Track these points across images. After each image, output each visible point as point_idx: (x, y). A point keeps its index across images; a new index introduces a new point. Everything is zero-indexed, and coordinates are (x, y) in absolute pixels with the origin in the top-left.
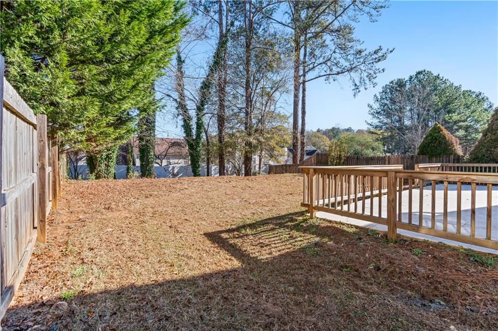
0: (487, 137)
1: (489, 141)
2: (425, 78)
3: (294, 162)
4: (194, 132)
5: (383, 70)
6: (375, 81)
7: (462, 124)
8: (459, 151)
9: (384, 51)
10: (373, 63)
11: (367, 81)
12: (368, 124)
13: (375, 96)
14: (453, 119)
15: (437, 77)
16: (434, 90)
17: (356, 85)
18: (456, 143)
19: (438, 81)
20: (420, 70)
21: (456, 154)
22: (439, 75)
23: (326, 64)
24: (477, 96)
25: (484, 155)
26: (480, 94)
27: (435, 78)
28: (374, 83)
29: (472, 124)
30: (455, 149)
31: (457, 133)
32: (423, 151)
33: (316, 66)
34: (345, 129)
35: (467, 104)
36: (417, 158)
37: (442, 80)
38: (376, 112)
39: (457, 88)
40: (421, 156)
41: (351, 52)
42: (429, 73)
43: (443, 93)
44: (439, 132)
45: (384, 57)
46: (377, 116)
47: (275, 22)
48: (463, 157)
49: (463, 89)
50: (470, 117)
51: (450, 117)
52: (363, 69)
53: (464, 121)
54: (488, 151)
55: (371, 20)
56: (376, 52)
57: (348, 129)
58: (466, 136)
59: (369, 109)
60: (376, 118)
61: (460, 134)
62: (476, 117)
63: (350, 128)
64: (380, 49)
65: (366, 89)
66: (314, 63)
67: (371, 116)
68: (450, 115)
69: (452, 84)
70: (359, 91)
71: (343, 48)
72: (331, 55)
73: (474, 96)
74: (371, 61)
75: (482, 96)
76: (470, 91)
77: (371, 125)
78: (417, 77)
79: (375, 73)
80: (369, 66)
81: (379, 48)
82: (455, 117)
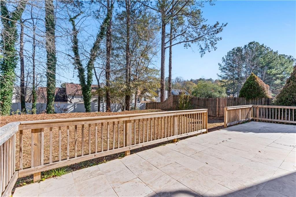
0: (289, 84)
1: (291, 87)
2: (254, 46)
3: (161, 101)
4: (86, 80)
5: (220, 38)
6: (215, 46)
7: (278, 76)
8: (270, 95)
9: (220, 25)
10: (214, 34)
11: (210, 47)
12: (219, 76)
13: (223, 58)
14: (272, 73)
15: (262, 46)
16: (260, 54)
17: (202, 49)
18: (267, 88)
19: (263, 49)
20: (251, 42)
21: (266, 97)
22: (263, 44)
23: (184, 36)
24: (289, 58)
25: (287, 99)
26: (291, 57)
27: (261, 47)
28: (215, 47)
29: (285, 76)
30: (266, 93)
31: (276, 82)
32: (242, 95)
33: (176, 37)
34: (208, 79)
35: (282, 63)
36: (238, 99)
37: (265, 48)
38: (223, 68)
39: (276, 53)
40: (241, 98)
41: (199, 27)
42: (257, 43)
43: (266, 56)
44: (254, 80)
45: (220, 30)
46: (224, 71)
47: (150, 8)
48: (272, 99)
49: (279, 53)
50: (284, 71)
51: (271, 71)
52: (208, 38)
53: (279, 74)
54: (290, 95)
55: (210, 4)
56: (215, 26)
57: (210, 79)
58: (281, 84)
59: (219, 66)
60: (223, 72)
61: (277, 82)
62: (288, 72)
63: (211, 78)
64: (218, 23)
65: (209, 52)
66: (175, 34)
67: (220, 71)
68: (271, 70)
69: (272, 50)
70: (204, 53)
71: (195, 25)
72: (186, 29)
73: (287, 58)
74: (212, 33)
75: (291, 58)
76: (284, 55)
77: (220, 76)
78: (249, 46)
79: (216, 41)
80: (211, 36)
81: (216, 23)
82: (274, 71)
